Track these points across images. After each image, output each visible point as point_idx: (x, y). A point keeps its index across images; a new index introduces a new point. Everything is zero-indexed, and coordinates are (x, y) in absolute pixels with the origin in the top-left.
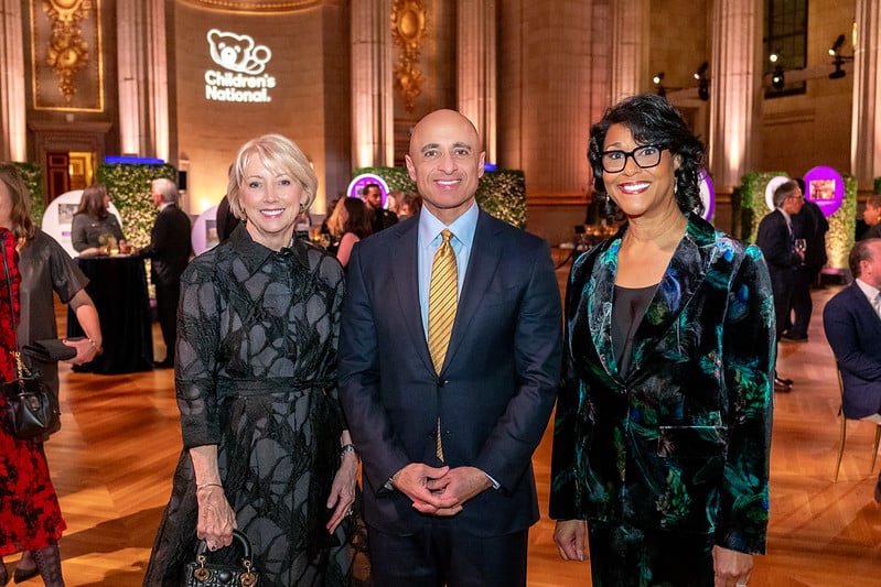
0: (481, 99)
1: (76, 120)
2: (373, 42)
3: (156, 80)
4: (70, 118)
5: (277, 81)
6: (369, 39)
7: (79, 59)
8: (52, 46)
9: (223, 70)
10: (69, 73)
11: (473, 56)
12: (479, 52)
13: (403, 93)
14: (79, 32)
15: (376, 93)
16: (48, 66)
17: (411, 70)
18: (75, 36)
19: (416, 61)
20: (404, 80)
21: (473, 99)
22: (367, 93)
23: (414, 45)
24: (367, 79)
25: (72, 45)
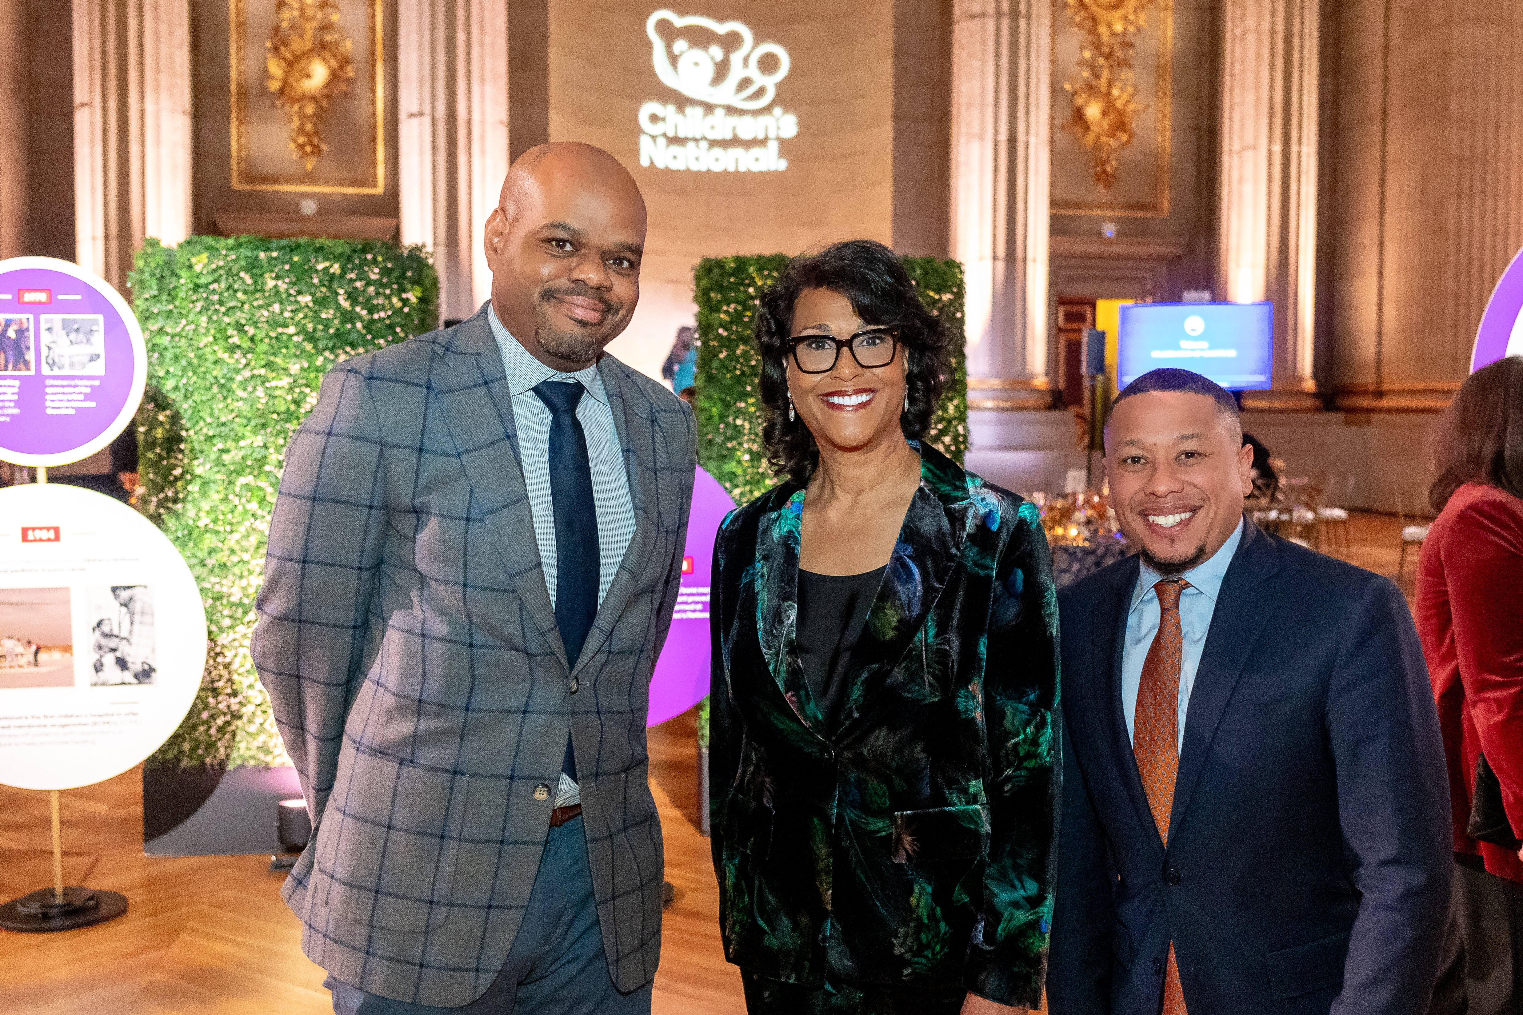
0: (1277, 148)
1: (320, 211)
2: (999, 15)
3: (476, 117)
4: (309, 208)
5: (801, 123)
6: (991, 8)
7: (334, 76)
8: (276, 49)
9: (681, 102)
10: (310, 109)
11: (1259, 41)
12: (1273, 32)
13: (1090, 138)
14: (335, 17)
15: (1003, 137)
16: (264, 93)
17: (1110, 84)
18: (326, 27)
19: (1124, 64)
20: (1093, 111)
21: (1255, 147)
22: (982, 137)
23: (1118, 27)
24: (982, 107)
25: (321, 48)
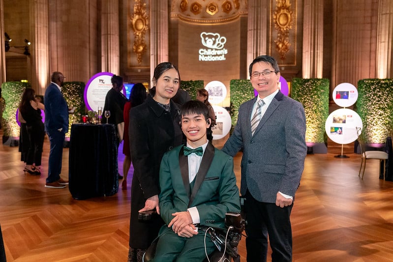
0: (312, 51)
1: (141, 71)
2: (254, 29)
3: (161, 54)
4: (139, 71)
5: (228, 51)
7: (144, 48)
8: (135, 45)
9: (207, 48)
10: (140, 54)
11: (309, 31)
12: (311, 29)
13: (280, 51)
14: (144, 39)
15: (255, 52)
16: (133, 52)
17: (284, 40)
18: (142, 40)
19: (287, 36)
20: (280, 46)
23: (285, 29)
25: (142, 44)
